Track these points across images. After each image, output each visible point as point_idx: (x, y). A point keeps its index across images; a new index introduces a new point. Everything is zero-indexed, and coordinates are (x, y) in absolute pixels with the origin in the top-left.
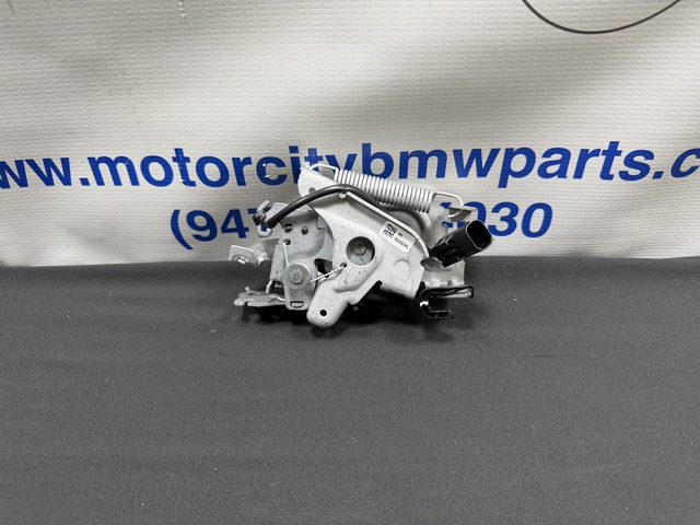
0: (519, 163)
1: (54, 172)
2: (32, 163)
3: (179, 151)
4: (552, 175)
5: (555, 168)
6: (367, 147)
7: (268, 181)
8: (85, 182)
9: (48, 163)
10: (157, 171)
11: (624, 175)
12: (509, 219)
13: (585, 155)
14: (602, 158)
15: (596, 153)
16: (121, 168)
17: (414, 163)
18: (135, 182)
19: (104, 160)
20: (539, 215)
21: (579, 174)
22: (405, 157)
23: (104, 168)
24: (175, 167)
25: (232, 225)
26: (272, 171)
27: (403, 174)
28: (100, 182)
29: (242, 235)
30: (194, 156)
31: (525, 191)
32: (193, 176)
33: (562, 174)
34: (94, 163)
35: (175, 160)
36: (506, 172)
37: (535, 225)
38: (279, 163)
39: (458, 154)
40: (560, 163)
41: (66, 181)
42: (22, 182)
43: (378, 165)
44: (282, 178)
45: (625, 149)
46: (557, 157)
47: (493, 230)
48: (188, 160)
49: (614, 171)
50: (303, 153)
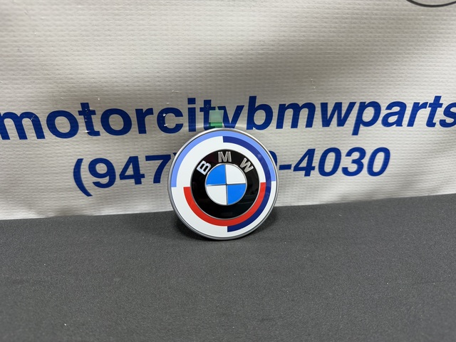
0: (368, 114)
3: (85, 106)
4: (390, 125)
5: (392, 119)
6: (253, 99)
7: (166, 130)
10: (63, 124)
11: (443, 123)
12: (358, 162)
13: (417, 107)
14: (428, 110)
15: (424, 106)
16: (28, 123)
17: (289, 114)
18: (40, 135)
19: (9, 115)
20: (381, 156)
21: (411, 123)
22: (283, 109)
23: (9, 124)
24: (81, 121)
25: (130, 171)
26: (171, 121)
27: (280, 125)
28: (5, 136)
29: (138, 182)
30: (99, 109)
31: (373, 137)
32: (98, 126)
33: (399, 123)
35: (80, 113)
36: (359, 121)
37: (377, 166)
38: (178, 113)
39: (324, 106)
40: (399, 114)
43: (260, 117)
44: (179, 127)
45: (445, 102)
46: (396, 109)
47: (346, 171)
48: (94, 113)
49: (436, 120)
50: (199, 104)
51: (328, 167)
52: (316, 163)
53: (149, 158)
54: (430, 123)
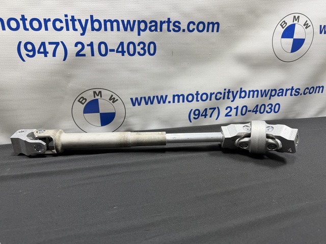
0: (273, 93)
1: (162, 99)
2: (157, 97)
3: (197, 92)
4: (280, 96)
5: (280, 94)
6: (241, 89)
7: (217, 99)
8: (169, 102)
9: (162, 97)
10: (190, 98)
11: (295, 95)
12: (270, 108)
13: (287, 90)
14: (290, 91)
15: (289, 89)
16: (181, 97)
17: (252, 93)
18: (183, 101)
19: (177, 95)
20: (277, 106)
21: (286, 95)
22: (250, 91)
23: (176, 98)
24: (195, 96)
25: (204, 114)
26: (219, 96)
27: (249, 97)
28: (174, 102)
29: (205, 117)
30: (201, 93)
31: (275, 100)
32: (199, 99)
33: (282, 95)
34: (174, 96)
35: (196, 94)
36: (271, 95)
37: (276, 110)
38: (221, 93)
39: (261, 91)
40: (281, 92)
41: (164, 102)
42: (152, 103)
43: (243, 94)
44: (220, 98)
45: (295, 88)
46: (281, 91)
47: (267, 112)
48: (199, 94)
49: (293, 94)
50: (227, 91)
51: (262, 111)
52: (258, 109)
53: (210, 109)
54: (291, 95)
